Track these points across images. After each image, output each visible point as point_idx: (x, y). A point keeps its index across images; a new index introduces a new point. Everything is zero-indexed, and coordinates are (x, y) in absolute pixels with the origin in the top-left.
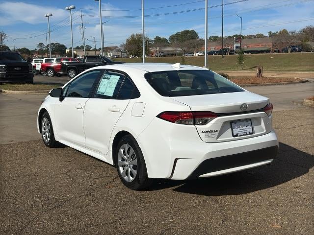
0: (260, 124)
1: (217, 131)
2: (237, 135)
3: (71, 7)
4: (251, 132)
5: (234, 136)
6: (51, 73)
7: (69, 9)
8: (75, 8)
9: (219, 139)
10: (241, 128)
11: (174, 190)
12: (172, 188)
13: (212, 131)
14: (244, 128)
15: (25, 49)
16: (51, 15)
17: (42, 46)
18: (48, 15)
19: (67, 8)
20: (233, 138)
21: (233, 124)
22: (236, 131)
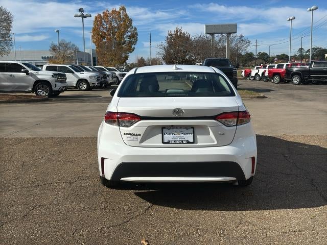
0: (209, 134)
1: (140, 135)
2: (168, 143)
3: (313, 8)
4: (192, 141)
5: (163, 143)
6: (277, 79)
7: (310, 10)
8: (317, 8)
9: (142, 144)
10: (175, 136)
11: (135, 193)
12: (135, 191)
13: (134, 135)
14: (181, 135)
15: (284, 55)
16: (294, 18)
17: (301, 52)
18: (291, 18)
19: (309, 9)
20: (163, 144)
21: (164, 130)
22: (167, 138)
